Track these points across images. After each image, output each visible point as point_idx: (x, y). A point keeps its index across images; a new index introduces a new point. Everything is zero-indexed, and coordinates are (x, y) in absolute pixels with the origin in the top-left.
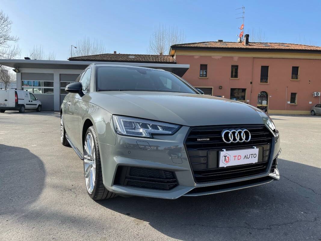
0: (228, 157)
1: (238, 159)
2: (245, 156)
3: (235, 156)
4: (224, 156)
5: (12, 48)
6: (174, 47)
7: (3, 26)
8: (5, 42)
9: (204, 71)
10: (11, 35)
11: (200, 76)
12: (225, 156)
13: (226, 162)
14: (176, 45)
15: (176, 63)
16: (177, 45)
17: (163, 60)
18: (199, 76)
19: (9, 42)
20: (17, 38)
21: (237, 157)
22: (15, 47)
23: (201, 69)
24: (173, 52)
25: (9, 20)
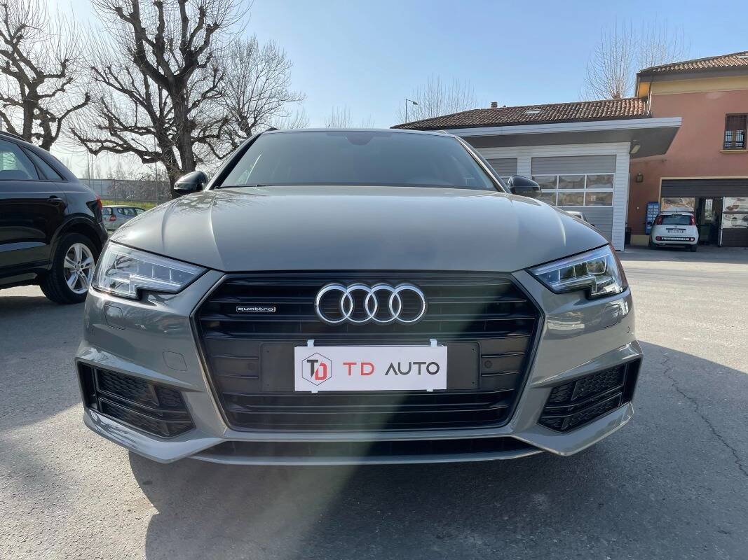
0: (324, 366)
1: (363, 374)
2: (392, 366)
3: (350, 364)
4: (308, 361)
5: (293, 117)
6: (647, 76)
7: (277, 73)
8: (279, 105)
9: (739, 133)
10: (291, 90)
11: (725, 148)
12: (312, 362)
13: (317, 378)
14: (652, 69)
15: (650, 116)
16: (657, 69)
17: (616, 112)
18: (722, 148)
19: (286, 105)
20: (302, 95)
21: (358, 366)
22: (298, 114)
23: (727, 128)
24: (644, 88)
25: (286, 60)
